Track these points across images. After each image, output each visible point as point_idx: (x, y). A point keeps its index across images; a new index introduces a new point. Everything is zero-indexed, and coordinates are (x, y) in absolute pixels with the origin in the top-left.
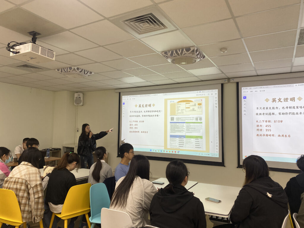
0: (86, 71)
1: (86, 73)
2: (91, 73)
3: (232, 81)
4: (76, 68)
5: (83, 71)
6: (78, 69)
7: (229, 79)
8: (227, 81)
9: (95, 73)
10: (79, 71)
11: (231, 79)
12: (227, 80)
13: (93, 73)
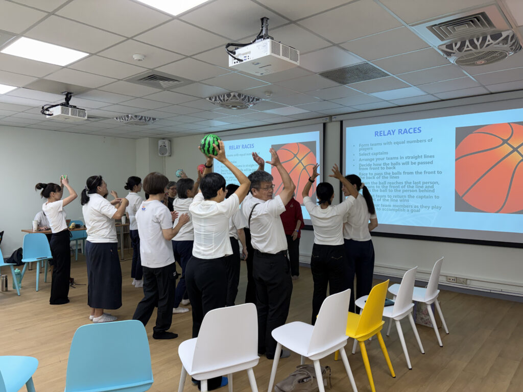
0: (148, 118)
1: (147, 120)
2: (154, 119)
3: (333, 120)
4: (133, 116)
5: (143, 118)
6: (136, 116)
7: (331, 116)
8: (328, 121)
9: (160, 119)
10: (138, 118)
11: (333, 117)
12: (328, 118)
13: (157, 119)
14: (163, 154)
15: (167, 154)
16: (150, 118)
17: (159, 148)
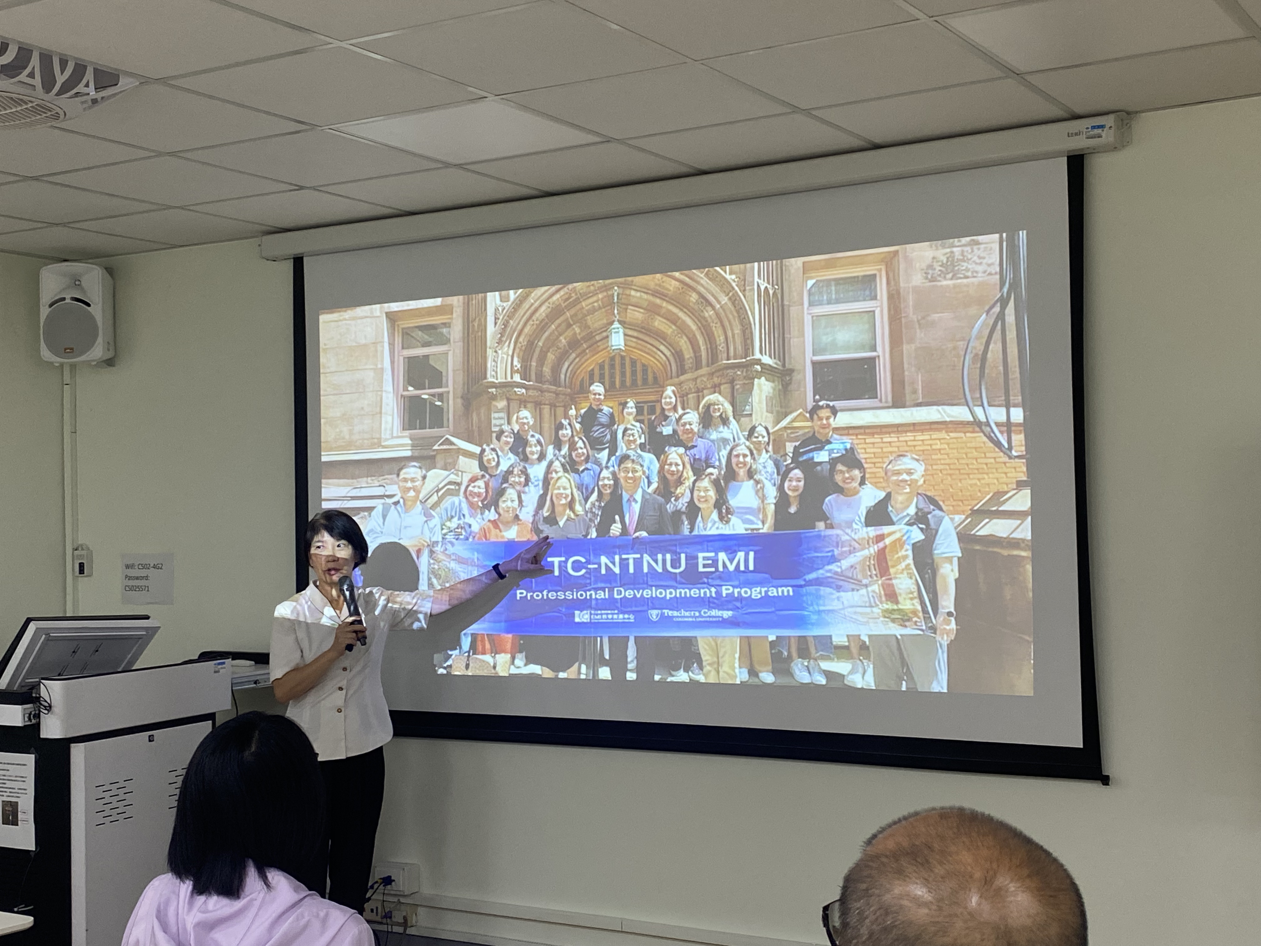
0: (64, 63)
1: (61, 79)
2: (105, 78)
5: (35, 62)
9: (145, 81)
13: (124, 82)
14: (69, 351)
15: (98, 352)
16: (80, 70)
17: (45, 312)
